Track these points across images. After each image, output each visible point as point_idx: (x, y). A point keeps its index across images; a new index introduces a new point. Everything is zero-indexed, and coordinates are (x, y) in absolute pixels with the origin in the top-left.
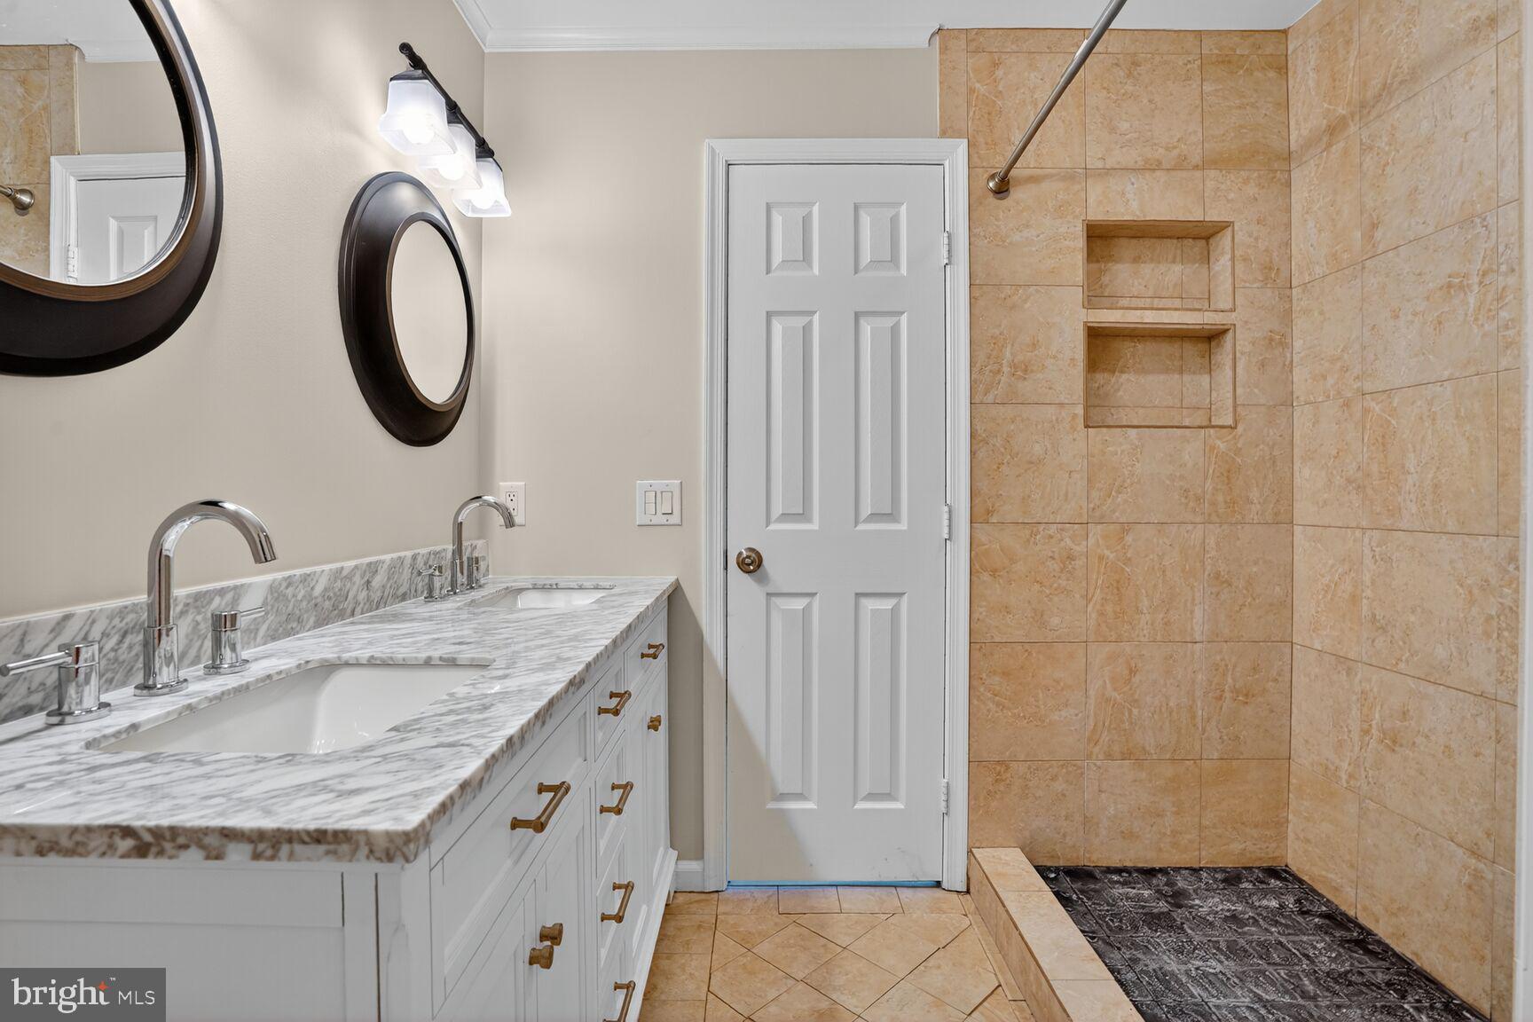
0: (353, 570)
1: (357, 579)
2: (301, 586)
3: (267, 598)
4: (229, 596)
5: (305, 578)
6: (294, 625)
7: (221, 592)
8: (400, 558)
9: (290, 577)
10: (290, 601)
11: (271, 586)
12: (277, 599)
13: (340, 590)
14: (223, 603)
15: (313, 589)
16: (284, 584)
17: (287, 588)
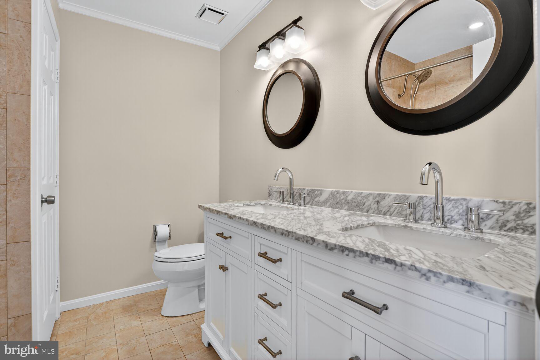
0: (369, 194)
1: (371, 198)
2: (342, 195)
3: (330, 195)
4: (319, 192)
5: (344, 193)
6: (339, 206)
7: (318, 190)
8: (405, 196)
9: (338, 191)
10: (338, 198)
11: (331, 192)
12: (333, 196)
13: (361, 200)
14: (318, 193)
15: (347, 196)
16: (336, 193)
17: (337, 194)
